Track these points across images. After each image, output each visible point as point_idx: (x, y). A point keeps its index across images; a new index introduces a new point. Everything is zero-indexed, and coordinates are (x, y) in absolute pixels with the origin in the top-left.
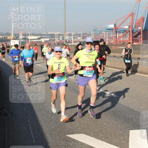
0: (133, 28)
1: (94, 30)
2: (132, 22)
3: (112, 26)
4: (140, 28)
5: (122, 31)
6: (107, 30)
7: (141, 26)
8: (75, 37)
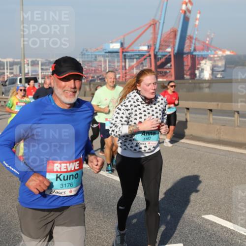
0: (157, 50)
1: (83, 54)
2: (155, 39)
3: (116, 46)
4: (169, 50)
5: (135, 57)
6: (107, 54)
7: (172, 45)
8: (44, 67)
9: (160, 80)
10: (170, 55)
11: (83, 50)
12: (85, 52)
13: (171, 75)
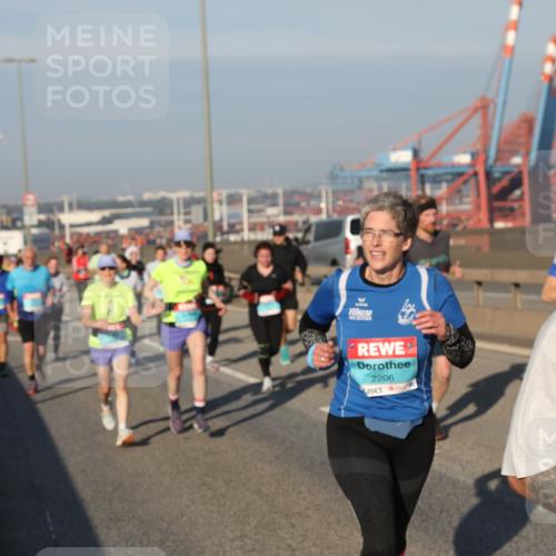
0: (491, 162)
1: (333, 177)
2: (486, 140)
3: (403, 157)
4: (517, 160)
5: (445, 177)
6: (385, 175)
8: (254, 207)
9: (499, 225)
10: (520, 173)
11: (335, 168)
12: (337, 171)
13: (523, 214)
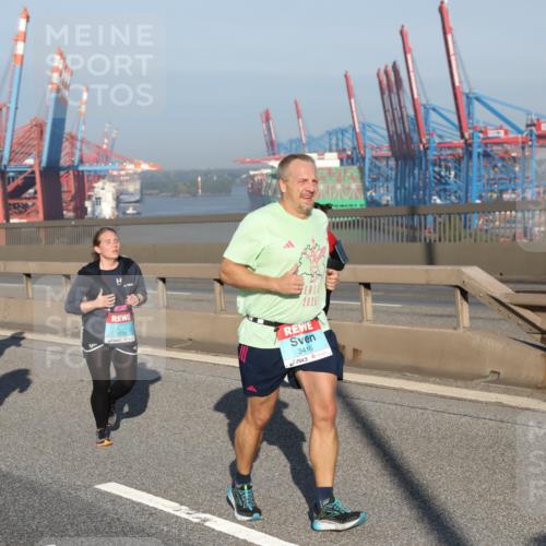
0: (5, 162)
4: (30, 161)
7: (35, 153)
9: (14, 220)
10: (33, 172)
